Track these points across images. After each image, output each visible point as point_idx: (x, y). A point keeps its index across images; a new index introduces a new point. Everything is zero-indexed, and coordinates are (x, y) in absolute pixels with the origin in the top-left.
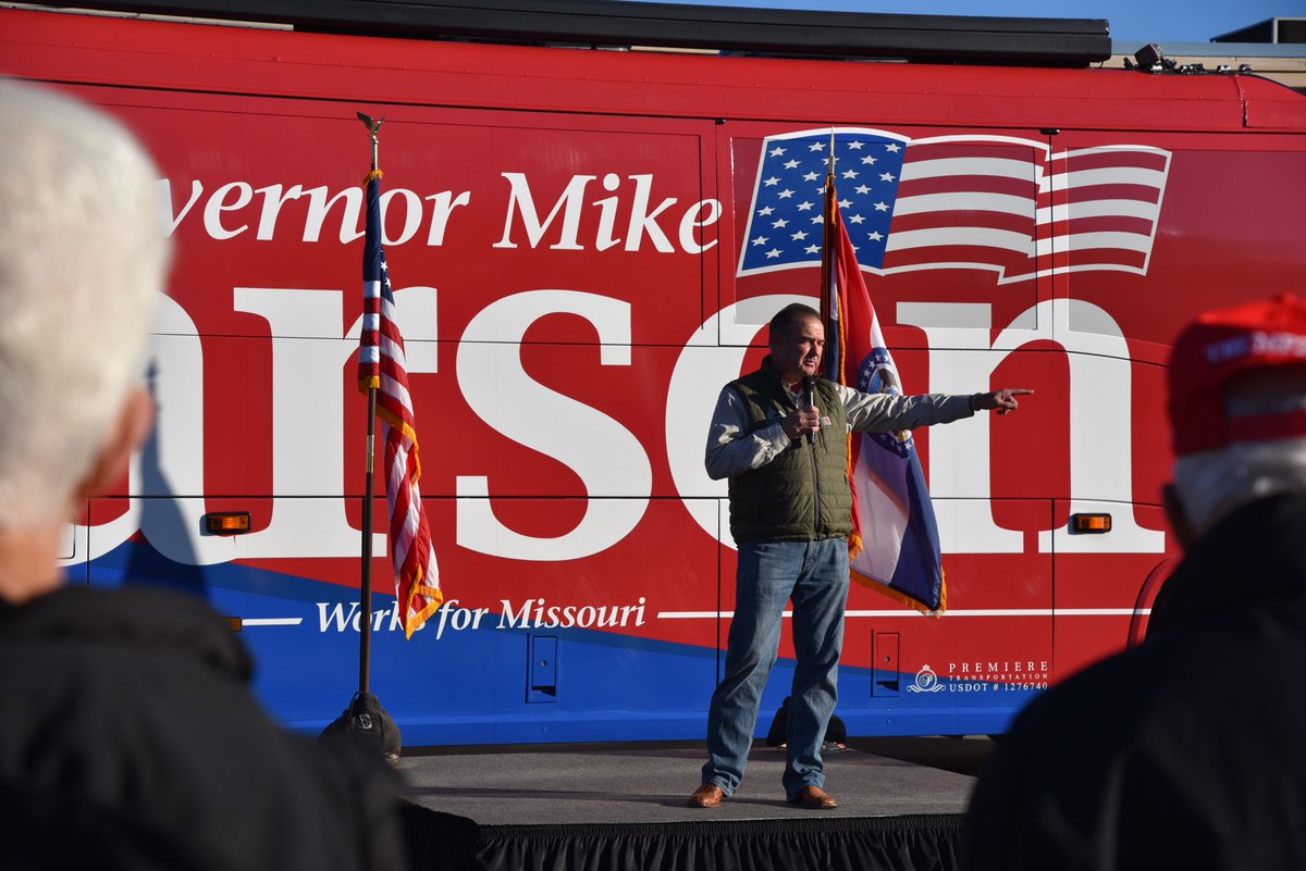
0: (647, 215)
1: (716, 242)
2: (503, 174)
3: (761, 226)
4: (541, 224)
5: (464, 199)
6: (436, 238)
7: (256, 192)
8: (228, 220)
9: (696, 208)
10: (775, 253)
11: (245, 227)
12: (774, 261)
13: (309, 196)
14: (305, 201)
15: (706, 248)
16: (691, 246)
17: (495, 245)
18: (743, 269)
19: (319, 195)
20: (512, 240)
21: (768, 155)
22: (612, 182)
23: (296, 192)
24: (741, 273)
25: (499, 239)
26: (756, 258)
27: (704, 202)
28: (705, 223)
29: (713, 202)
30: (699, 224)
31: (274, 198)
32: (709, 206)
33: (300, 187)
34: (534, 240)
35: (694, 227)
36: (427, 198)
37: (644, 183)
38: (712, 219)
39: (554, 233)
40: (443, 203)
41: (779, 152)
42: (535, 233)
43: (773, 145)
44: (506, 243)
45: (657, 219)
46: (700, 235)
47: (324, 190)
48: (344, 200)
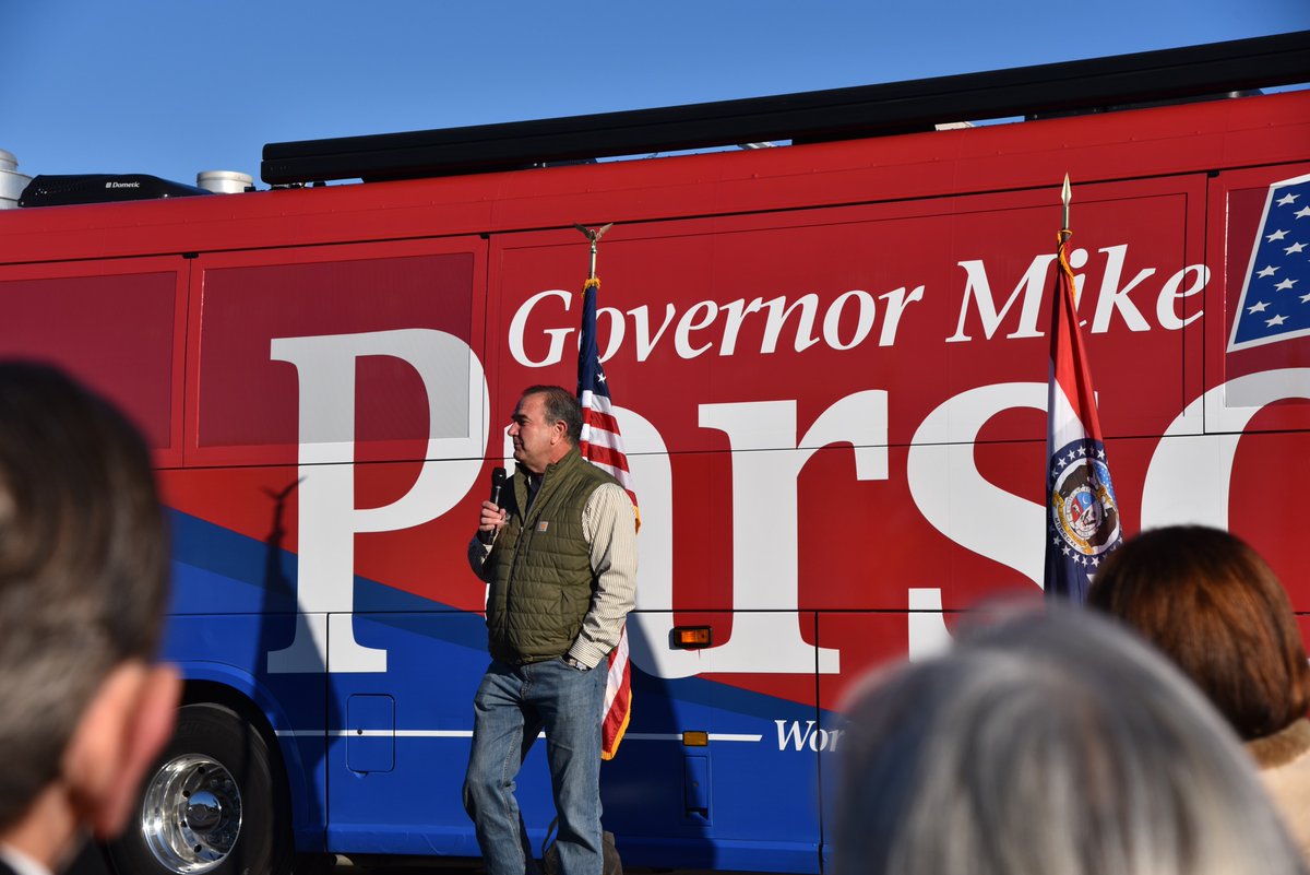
0: (1119, 290)
1: (1201, 313)
2: (960, 264)
3: (1261, 289)
4: (998, 314)
5: (918, 294)
6: (887, 338)
7: (721, 309)
8: (695, 339)
9: (1178, 277)
10: (1278, 320)
11: (710, 345)
12: (1277, 329)
13: (769, 307)
14: (765, 312)
15: (1188, 321)
16: (1169, 320)
17: (948, 340)
18: (1236, 342)
19: (777, 305)
20: (966, 333)
21: (1274, 204)
22: (1079, 258)
23: (756, 305)
24: (1232, 347)
25: (953, 333)
26: (1252, 327)
27: (1188, 269)
28: (1188, 293)
29: (1200, 268)
30: (1181, 295)
31: (736, 311)
32: (1194, 274)
33: (760, 299)
34: (989, 332)
35: (1176, 299)
36: (880, 298)
37: (1117, 255)
38: (1198, 287)
39: (1012, 321)
40: (896, 300)
41: (1289, 199)
42: (991, 322)
43: (1280, 193)
44: (960, 336)
45: (1129, 294)
46: (1182, 308)
47: (782, 300)
48: (801, 307)
